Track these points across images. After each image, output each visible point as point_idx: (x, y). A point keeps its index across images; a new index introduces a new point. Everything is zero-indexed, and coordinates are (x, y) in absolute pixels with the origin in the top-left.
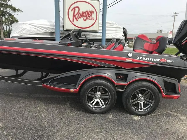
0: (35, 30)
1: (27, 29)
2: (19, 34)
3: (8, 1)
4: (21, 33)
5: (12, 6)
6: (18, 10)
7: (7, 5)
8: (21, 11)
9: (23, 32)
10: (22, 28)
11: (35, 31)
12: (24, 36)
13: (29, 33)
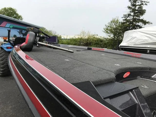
0: (147, 38)
1: (137, 37)
2: (127, 44)
3: (140, 16)
4: (130, 42)
5: (144, 20)
6: (148, 23)
7: (139, 19)
8: (151, 23)
9: (131, 41)
10: (131, 37)
11: (146, 40)
12: (133, 46)
13: (139, 42)
